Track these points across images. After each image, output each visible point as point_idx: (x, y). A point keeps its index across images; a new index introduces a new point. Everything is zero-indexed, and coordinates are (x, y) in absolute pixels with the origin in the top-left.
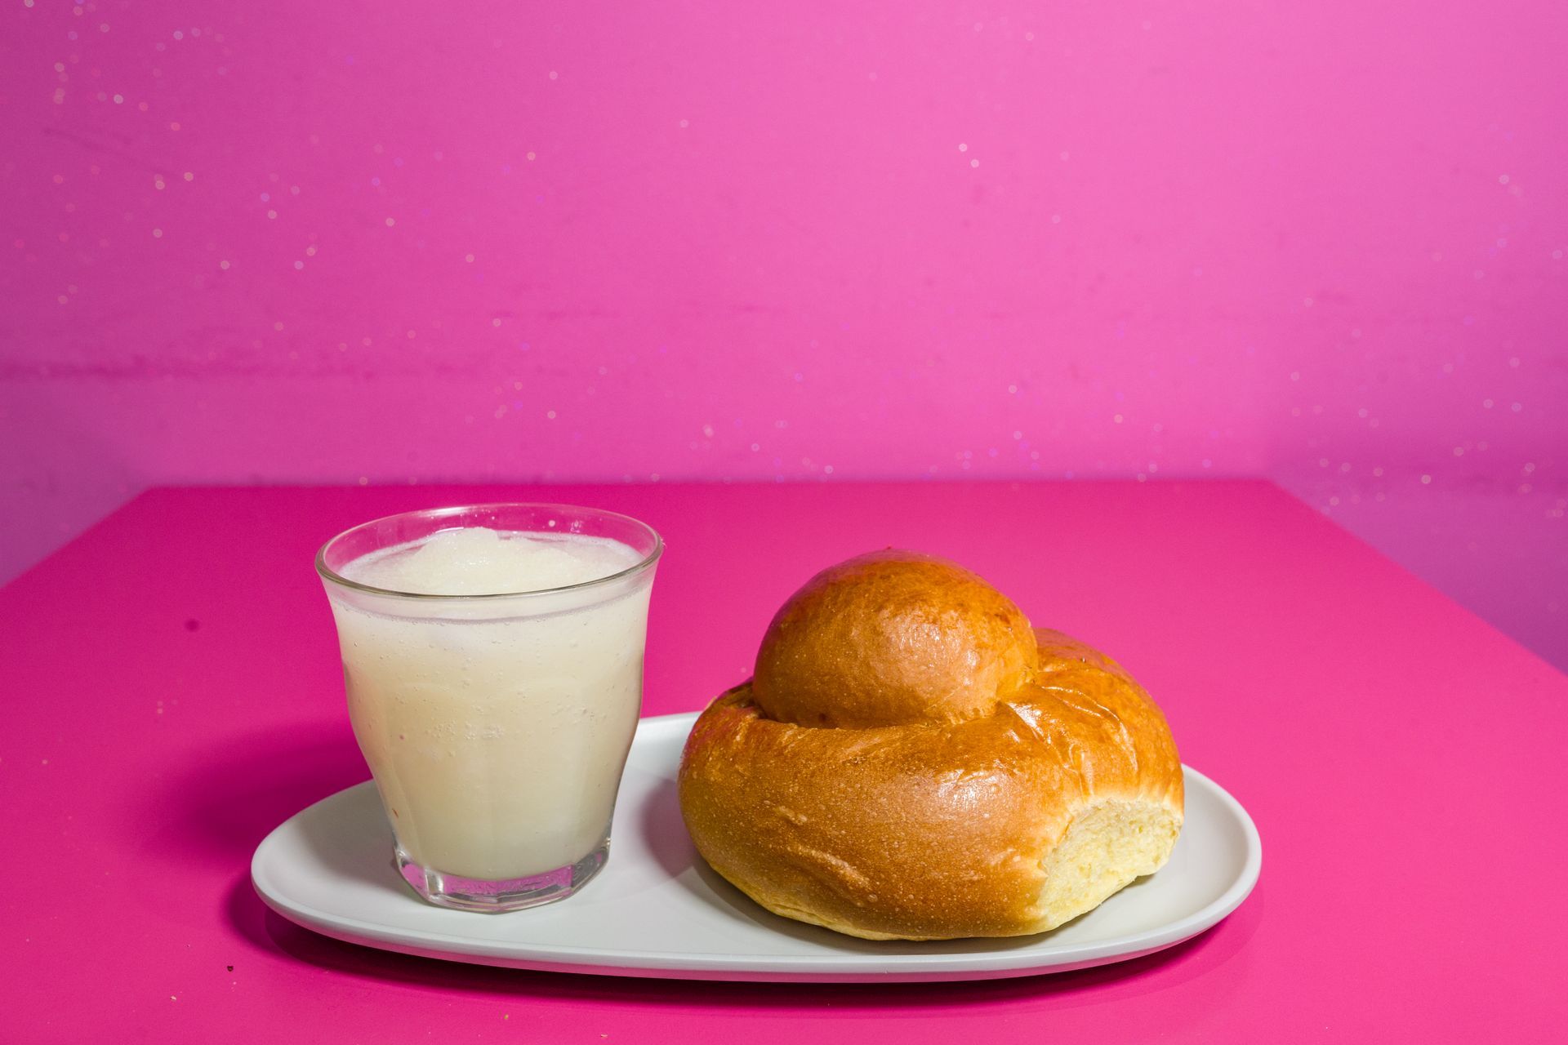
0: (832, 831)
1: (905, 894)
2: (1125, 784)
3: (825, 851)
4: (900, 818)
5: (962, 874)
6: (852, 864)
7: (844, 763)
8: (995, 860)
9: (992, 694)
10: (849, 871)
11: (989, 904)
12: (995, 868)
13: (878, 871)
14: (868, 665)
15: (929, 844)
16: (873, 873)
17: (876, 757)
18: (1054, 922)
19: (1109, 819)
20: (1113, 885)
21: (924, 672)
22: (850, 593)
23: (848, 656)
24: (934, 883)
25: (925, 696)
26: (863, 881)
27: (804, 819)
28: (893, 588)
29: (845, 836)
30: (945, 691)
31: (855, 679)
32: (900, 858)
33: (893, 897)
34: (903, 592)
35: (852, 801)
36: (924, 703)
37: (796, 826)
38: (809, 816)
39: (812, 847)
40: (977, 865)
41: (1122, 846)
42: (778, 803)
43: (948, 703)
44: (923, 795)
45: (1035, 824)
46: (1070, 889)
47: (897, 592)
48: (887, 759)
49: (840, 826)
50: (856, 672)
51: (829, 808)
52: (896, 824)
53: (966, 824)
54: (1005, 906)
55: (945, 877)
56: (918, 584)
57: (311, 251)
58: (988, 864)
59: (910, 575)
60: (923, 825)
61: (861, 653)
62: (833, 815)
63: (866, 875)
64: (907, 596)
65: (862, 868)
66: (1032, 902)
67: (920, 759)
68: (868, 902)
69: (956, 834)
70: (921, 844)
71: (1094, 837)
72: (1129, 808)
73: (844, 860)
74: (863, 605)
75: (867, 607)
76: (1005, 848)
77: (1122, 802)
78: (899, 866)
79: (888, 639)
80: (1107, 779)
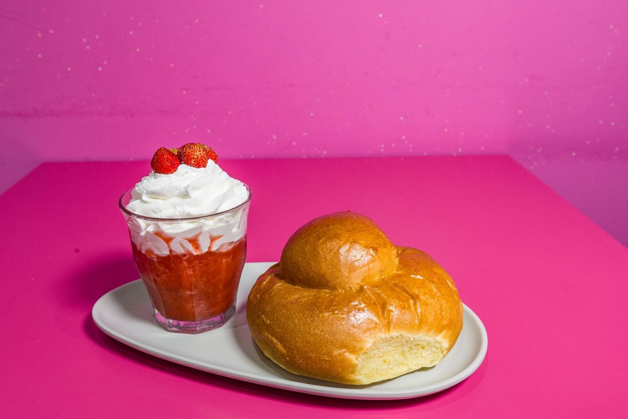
0: (276, 329)
1: (299, 360)
2: (411, 329)
3: (273, 336)
4: (301, 329)
5: (322, 356)
6: (281, 344)
7: (289, 302)
8: (336, 353)
9: (359, 281)
10: (280, 346)
11: (333, 370)
12: (336, 356)
13: (290, 349)
14: (309, 263)
15: (310, 341)
16: (289, 349)
17: (301, 302)
18: (366, 382)
19: (402, 342)
20: (404, 369)
21: (330, 269)
22: (312, 230)
23: (302, 257)
24: (310, 358)
25: (329, 279)
26: (284, 351)
27: (269, 322)
28: (329, 231)
29: (280, 332)
30: (337, 278)
31: (303, 267)
32: (298, 345)
33: (294, 360)
34: (331, 233)
35: (285, 318)
36: (328, 282)
37: (266, 324)
38: (271, 321)
39: (269, 334)
40: (329, 354)
41: (412, 354)
42: (263, 313)
43: (338, 283)
44: (311, 321)
45: (358, 341)
46: (377, 369)
47: (329, 233)
48: (304, 303)
49: (279, 328)
50: (304, 264)
51: (277, 319)
52: (299, 331)
53: (326, 336)
54: (340, 372)
55: (314, 356)
56: (339, 230)
57: (105, 63)
58: (333, 354)
59: (338, 226)
60: (308, 333)
61: (308, 257)
62: (278, 323)
63: (285, 349)
64: (332, 235)
65: (285, 346)
66: (353, 372)
67: (316, 306)
68: (286, 360)
69: (321, 340)
70: (306, 341)
71: (394, 348)
72: (412, 339)
73: (279, 341)
74: (314, 237)
75: (315, 238)
76: (342, 349)
77: (408, 336)
78: (297, 348)
79: (319, 253)
80: (401, 325)
